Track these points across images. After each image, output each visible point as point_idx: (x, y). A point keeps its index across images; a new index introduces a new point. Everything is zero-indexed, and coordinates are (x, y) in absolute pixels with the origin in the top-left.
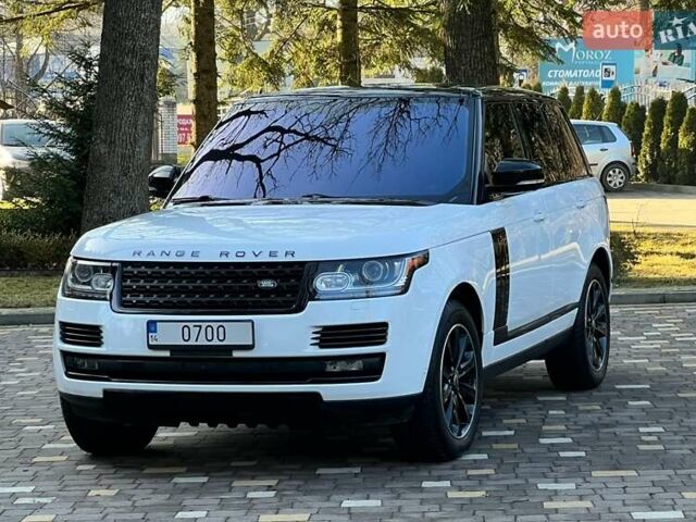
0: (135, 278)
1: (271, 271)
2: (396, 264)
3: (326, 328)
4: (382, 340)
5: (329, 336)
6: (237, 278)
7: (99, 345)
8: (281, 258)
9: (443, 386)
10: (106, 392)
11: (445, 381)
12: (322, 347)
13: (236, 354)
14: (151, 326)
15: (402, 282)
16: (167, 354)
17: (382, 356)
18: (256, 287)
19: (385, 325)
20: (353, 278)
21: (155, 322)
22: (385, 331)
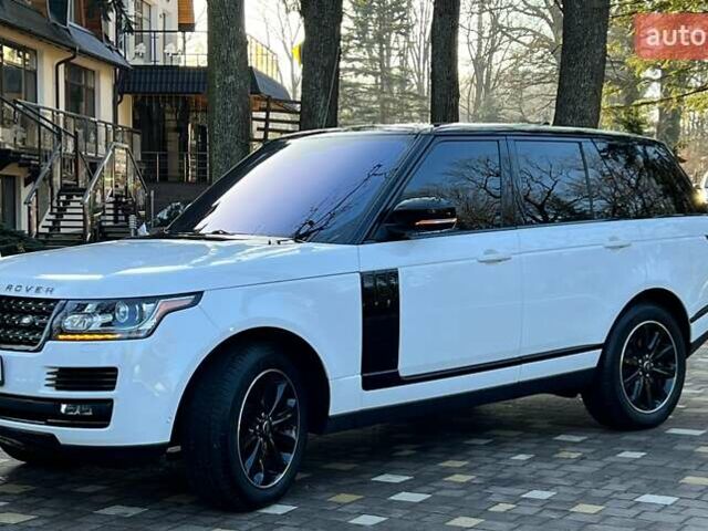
1: (34, 307)
2: (144, 306)
3: (63, 370)
4: (111, 386)
12: (58, 389)
15: (148, 325)
17: (110, 401)
19: (114, 370)
22: (116, 376)
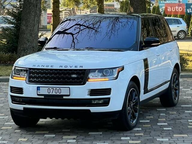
0: (33, 73)
1: (75, 72)
2: (114, 70)
3: (92, 90)
4: (109, 94)
5: (93, 92)
6: (65, 74)
7: (22, 94)
8: (78, 68)
9: (128, 107)
10: (24, 108)
11: (128, 106)
12: (91, 96)
13: (64, 97)
14: (38, 88)
15: (116, 76)
16: (43, 97)
17: (109, 98)
18: (71, 77)
19: (110, 89)
20: (100, 74)
21: (39, 87)
22: (110, 91)
